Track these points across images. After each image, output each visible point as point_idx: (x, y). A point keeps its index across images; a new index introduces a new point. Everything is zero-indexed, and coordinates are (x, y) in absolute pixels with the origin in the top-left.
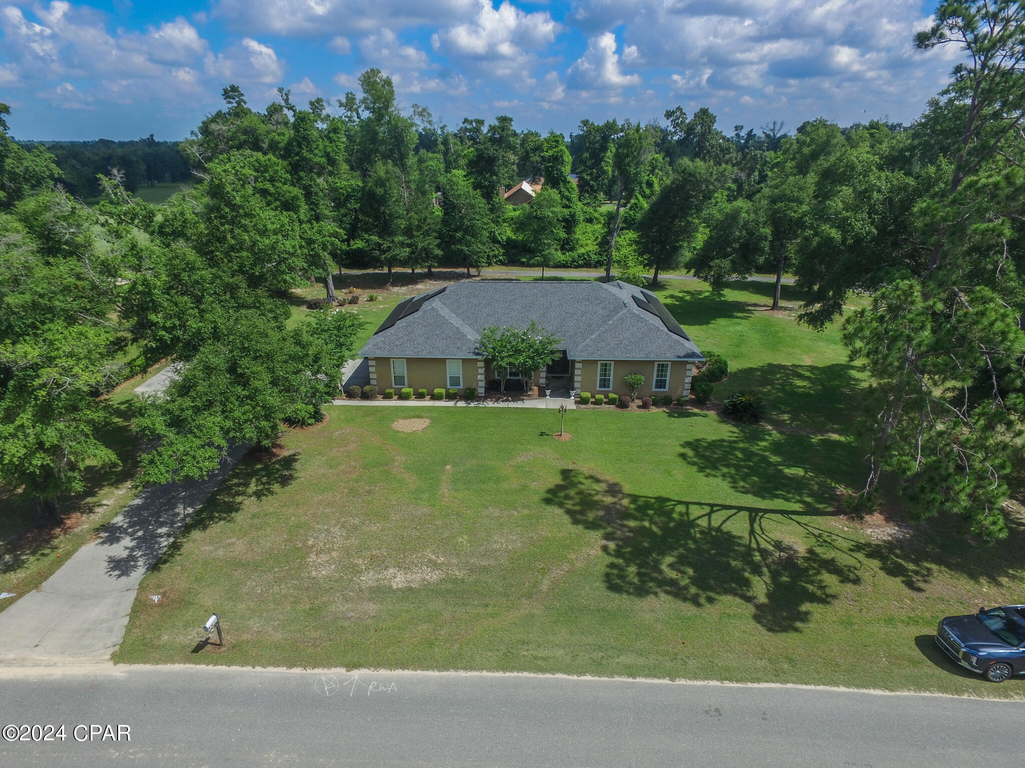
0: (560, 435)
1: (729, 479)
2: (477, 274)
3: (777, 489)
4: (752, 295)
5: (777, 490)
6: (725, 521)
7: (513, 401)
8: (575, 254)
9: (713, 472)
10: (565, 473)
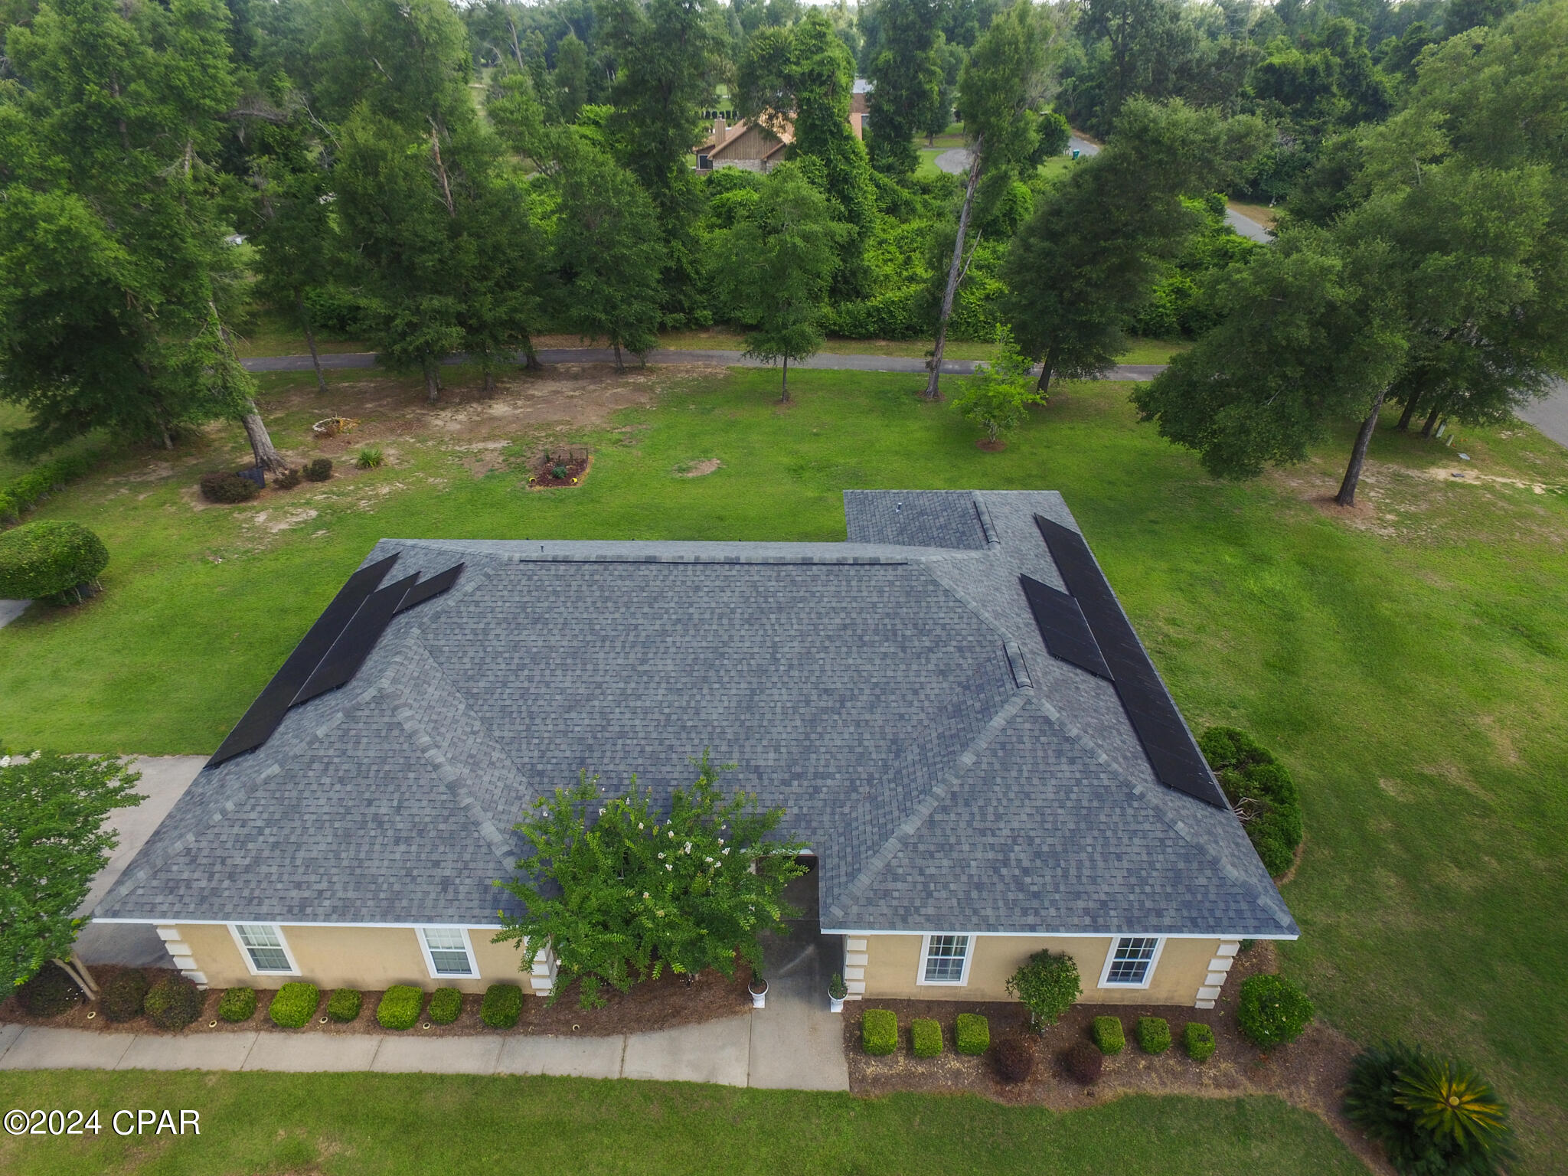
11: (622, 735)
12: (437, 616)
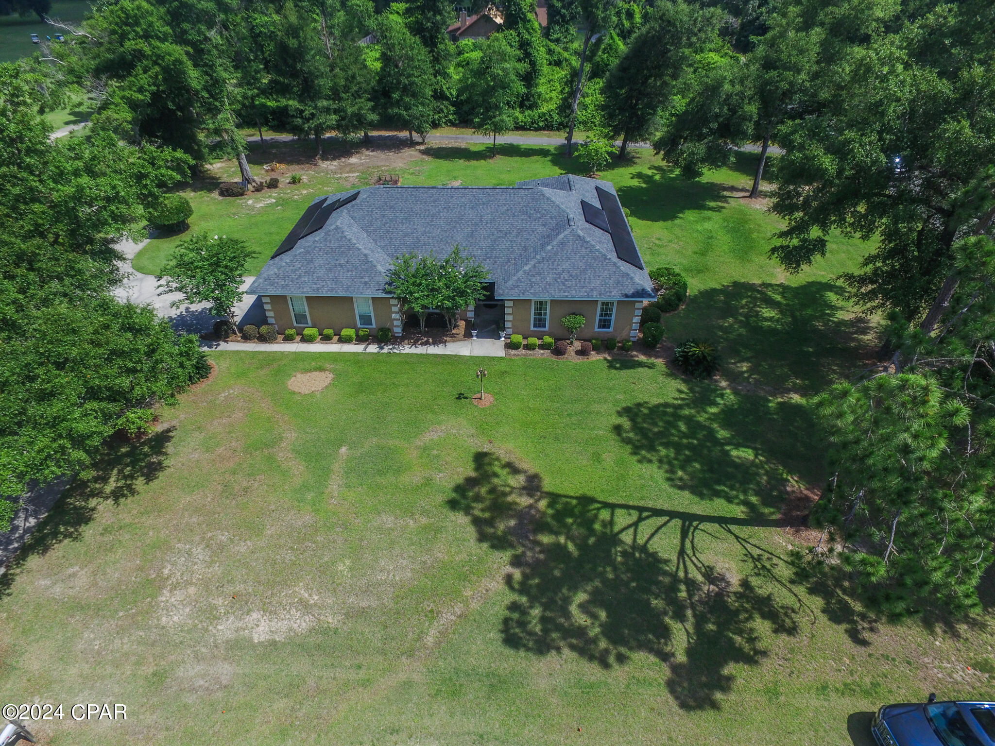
0: (480, 399)
1: (666, 467)
2: (421, 141)
3: (719, 482)
4: (731, 172)
5: (719, 484)
6: (653, 535)
7: (435, 343)
8: (535, 113)
9: (649, 456)
10: (481, 459)
11: (425, 245)
12: (353, 206)
